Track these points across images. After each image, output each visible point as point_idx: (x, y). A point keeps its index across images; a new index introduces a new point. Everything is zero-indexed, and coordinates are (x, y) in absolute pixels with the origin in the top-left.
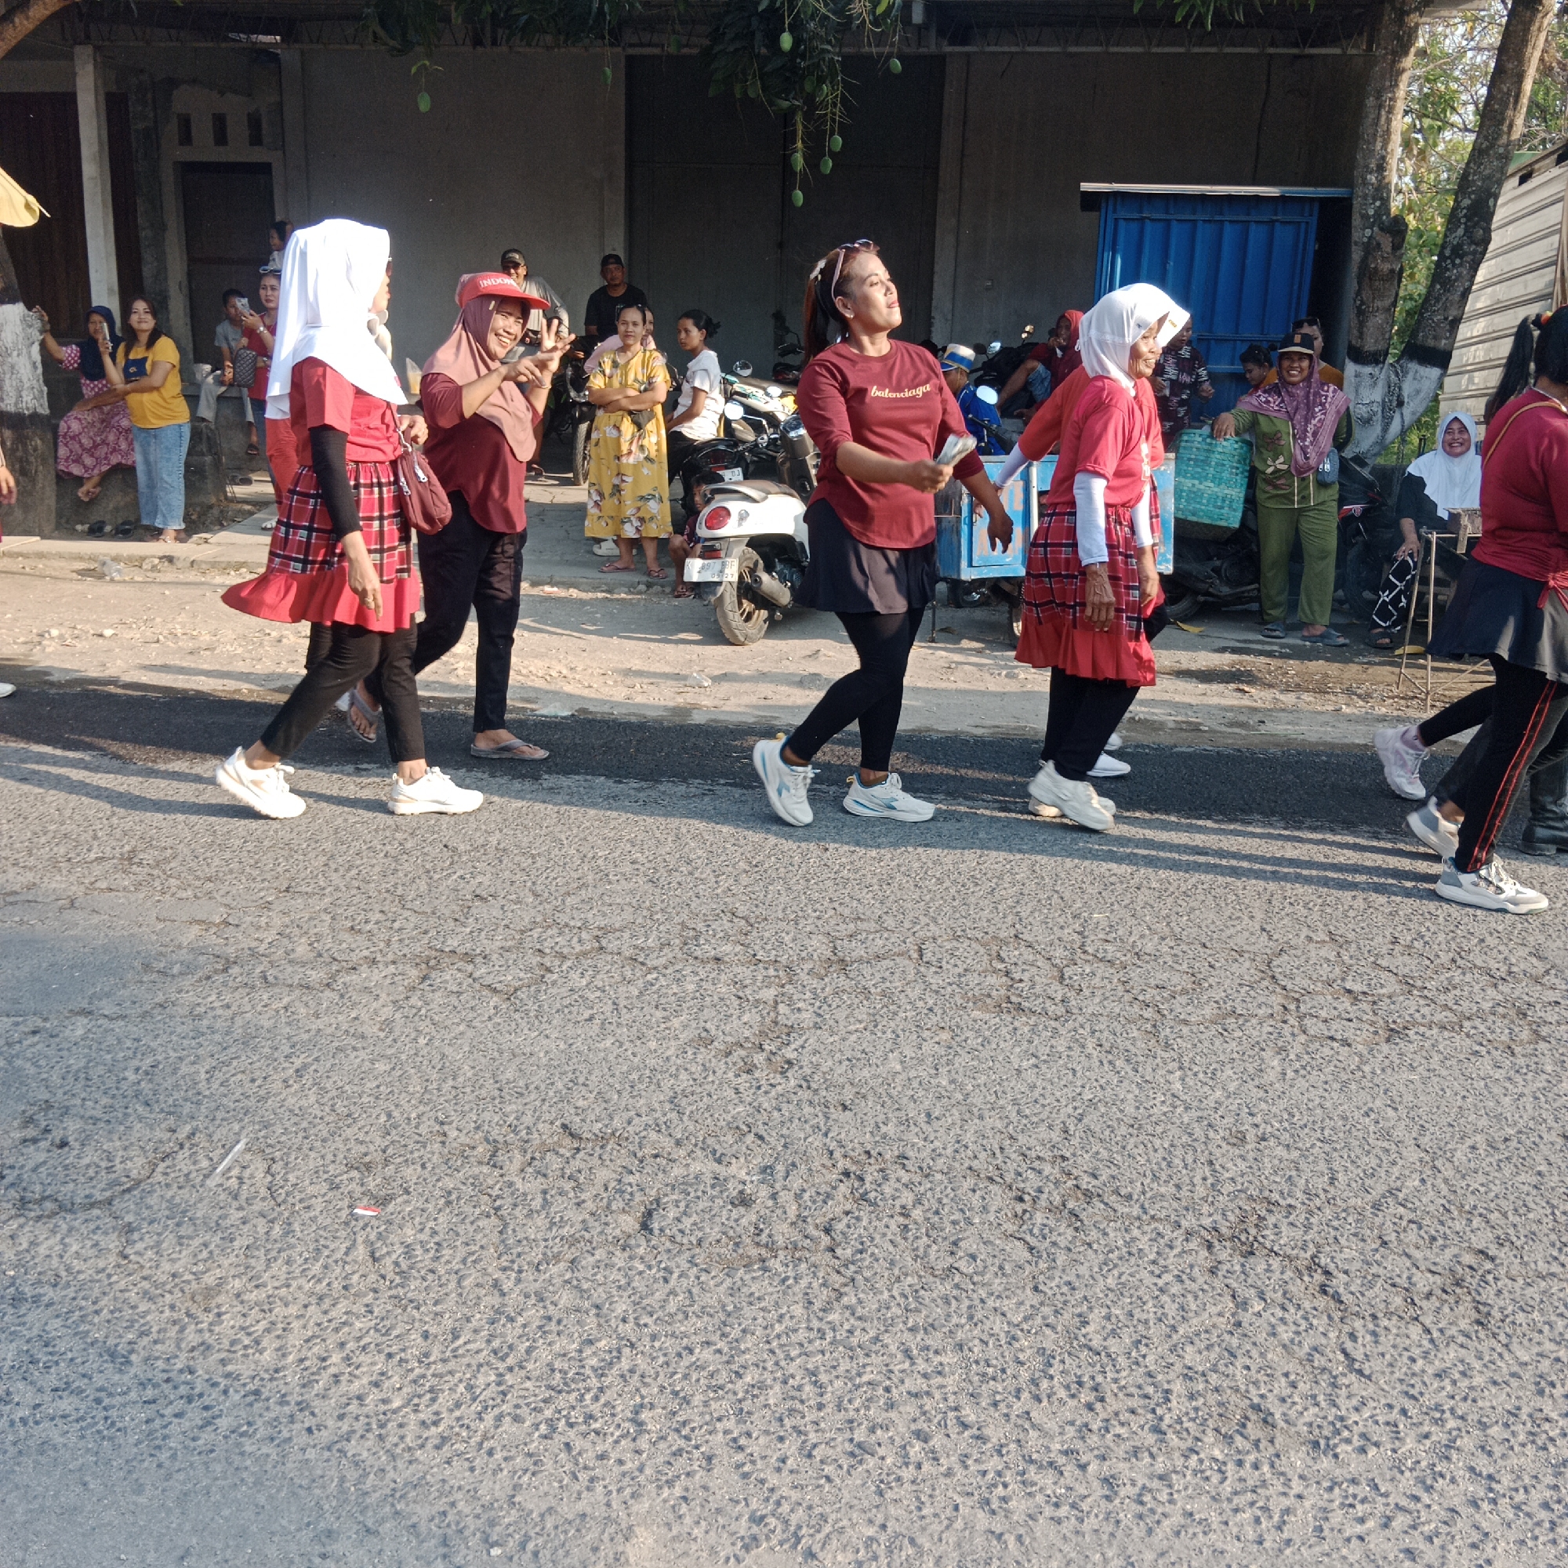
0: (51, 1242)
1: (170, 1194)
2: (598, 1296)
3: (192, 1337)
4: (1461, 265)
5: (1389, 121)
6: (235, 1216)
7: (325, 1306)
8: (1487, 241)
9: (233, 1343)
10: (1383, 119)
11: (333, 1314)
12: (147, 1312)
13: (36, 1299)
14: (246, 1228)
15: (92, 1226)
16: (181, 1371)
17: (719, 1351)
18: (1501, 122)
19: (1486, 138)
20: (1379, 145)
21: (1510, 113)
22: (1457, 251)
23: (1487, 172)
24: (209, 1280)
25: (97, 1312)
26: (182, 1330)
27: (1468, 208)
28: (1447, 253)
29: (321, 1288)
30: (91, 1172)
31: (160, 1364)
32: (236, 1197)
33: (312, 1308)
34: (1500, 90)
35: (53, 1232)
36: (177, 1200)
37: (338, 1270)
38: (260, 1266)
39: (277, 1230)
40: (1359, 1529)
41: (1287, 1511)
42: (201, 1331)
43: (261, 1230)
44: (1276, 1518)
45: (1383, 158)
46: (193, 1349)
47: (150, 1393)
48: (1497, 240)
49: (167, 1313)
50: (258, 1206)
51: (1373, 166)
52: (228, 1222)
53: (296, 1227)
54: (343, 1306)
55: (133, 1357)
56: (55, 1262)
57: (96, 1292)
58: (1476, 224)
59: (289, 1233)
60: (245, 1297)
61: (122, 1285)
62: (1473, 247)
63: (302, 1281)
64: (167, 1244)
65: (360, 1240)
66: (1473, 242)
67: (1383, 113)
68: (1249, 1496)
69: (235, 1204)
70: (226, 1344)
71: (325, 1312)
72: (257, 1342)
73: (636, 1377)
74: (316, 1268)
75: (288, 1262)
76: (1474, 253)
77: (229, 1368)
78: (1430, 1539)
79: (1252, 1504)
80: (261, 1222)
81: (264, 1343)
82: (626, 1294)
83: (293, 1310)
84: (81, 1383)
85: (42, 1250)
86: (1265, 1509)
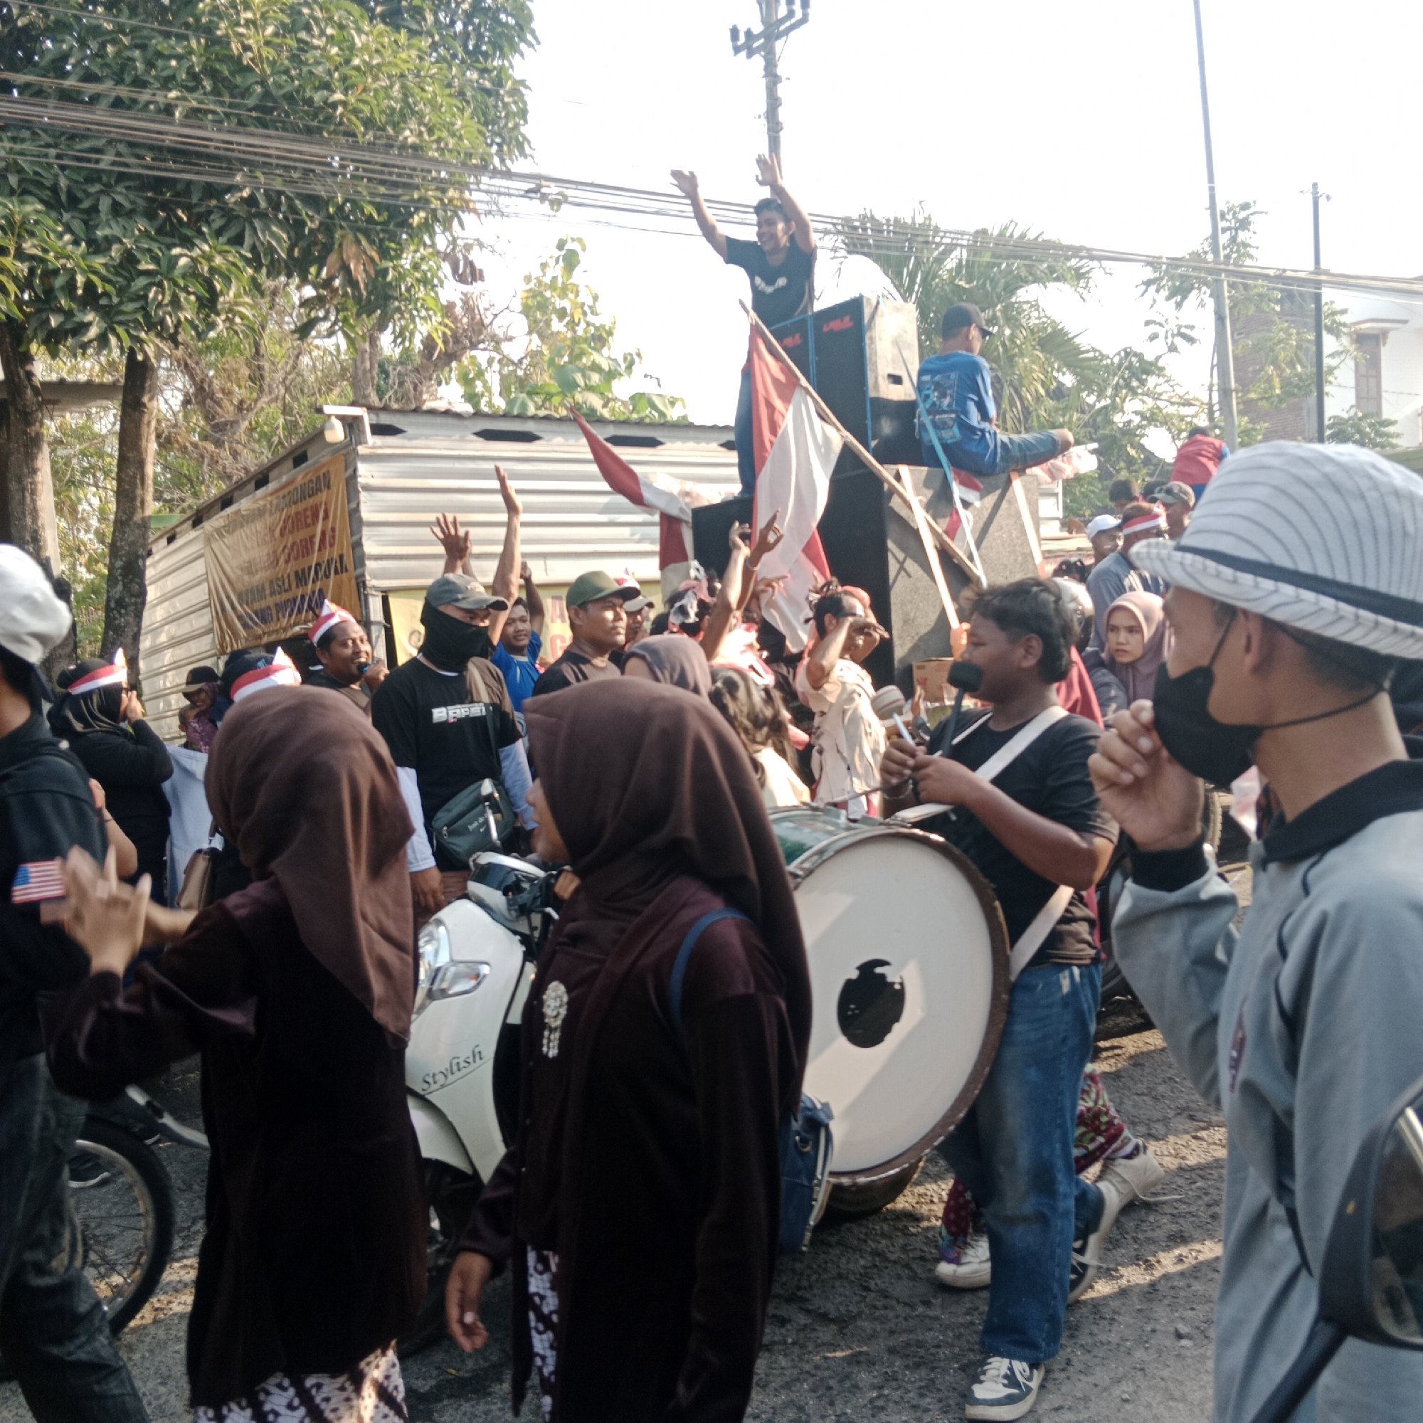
4: (127, 614)
5: (34, 501)
8: (143, 593)
10: (28, 500)
18: (134, 499)
19: (124, 513)
20: (29, 521)
21: (139, 492)
22: (120, 603)
23: (131, 538)
27: (122, 568)
28: (113, 605)
34: (127, 475)
45: (36, 532)
48: (152, 593)
51: (28, 538)
58: (132, 581)
62: (133, 600)
66: (132, 596)
67: (27, 495)
76: (136, 604)
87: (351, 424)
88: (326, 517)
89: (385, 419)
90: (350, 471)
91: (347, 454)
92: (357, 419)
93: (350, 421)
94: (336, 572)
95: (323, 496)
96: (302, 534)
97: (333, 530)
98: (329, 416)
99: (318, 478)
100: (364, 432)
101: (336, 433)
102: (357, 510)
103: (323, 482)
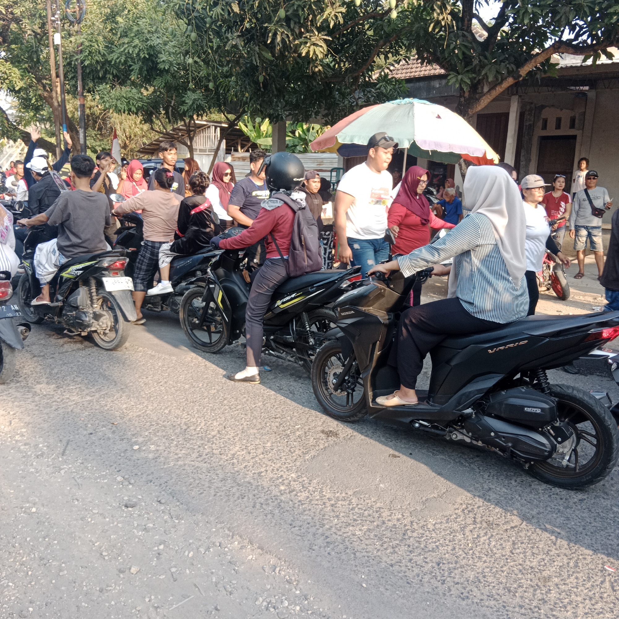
0: (485, 538)
1: (529, 534)
3: (539, 595)
6: (554, 552)
7: (593, 602)
9: (556, 603)
11: (596, 607)
12: (522, 578)
13: (480, 558)
14: (559, 559)
15: (499, 536)
16: (535, 607)
24: (546, 574)
25: (503, 571)
26: (535, 590)
29: (590, 594)
30: (499, 516)
31: (527, 601)
32: (555, 544)
33: (587, 601)
35: (486, 534)
36: (532, 538)
37: (598, 589)
38: (565, 576)
39: (572, 564)
42: (542, 594)
43: (565, 561)
46: (540, 600)
47: (523, 611)
49: (529, 582)
50: (563, 551)
52: (552, 553)
53: (580, 564)
54: (599, 605)
55: (517, 594)
56: (487, 546)
57: (502, 563)
59: (576, 566)
60: (560, 586)
61: (512, 564)
63: (583, 588)
64: (529, 553)
65: (607, 580)
69: (554, 547)
70: (552, 603)
71: (593, 605)
72: (565, 607)
74: (589, 585)
75: (577, 578)
77: (554, 613)
80: (565, 558)
81: (568, 608)
83: (579, 599)
84: (498, 597)
85: (482, 539)
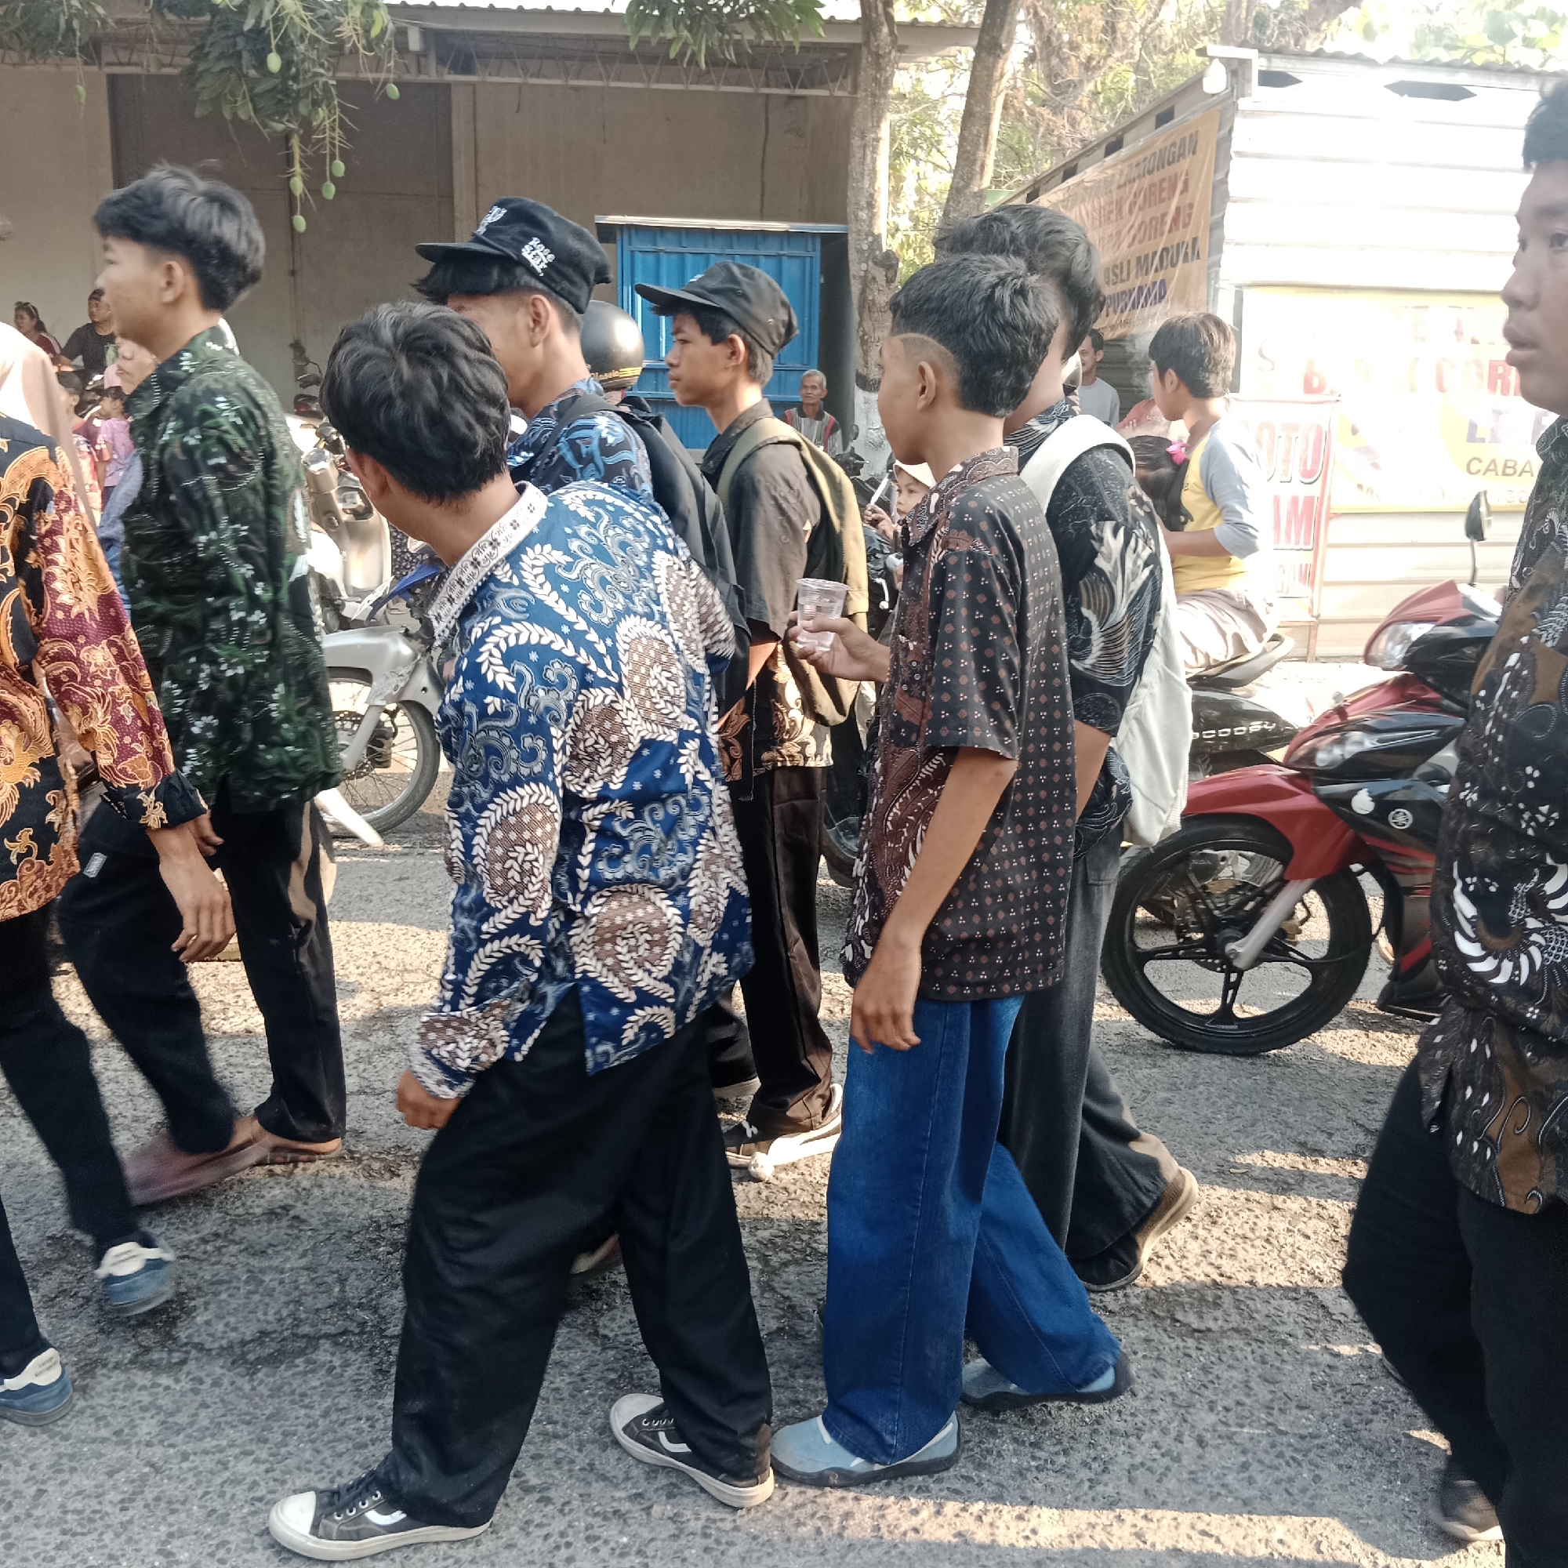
2: (118, 1422)
5: (874, 160)
10: (869, 159)
17: (256, 1461)
18: (973, 163)
19: (962, 178)
20: (867, 183)
21: (981, 154)
23: (964, 209)
34: (970, 132)
40: (915, 1521)
41: (848, 1515)
44: (836, 1526)
45: (872, 196)
51: (863, 203)
67: (868, 152)
68: (809, 1508)
73: (163, 1505)
78: (979, 1518)
79: (813, 1515)
82: (148, 1415)
86: (825, 1518)
87: (1236, 70)
88: (1185, 190)
89: (1279, 65)
90: (1225, 131)
91: (1225, 108)
92: (1244, 63)
93: (1235, 66)
94: (1186, 260)
95: (1185, 164)
96: (1155, 211)
97: (1191, 206)
98: (1212, 58)
99: (1183, 140)
100: (1249, 81)
101: (1215, 81)
102: (1224, 181)
103: (1189, 145)
